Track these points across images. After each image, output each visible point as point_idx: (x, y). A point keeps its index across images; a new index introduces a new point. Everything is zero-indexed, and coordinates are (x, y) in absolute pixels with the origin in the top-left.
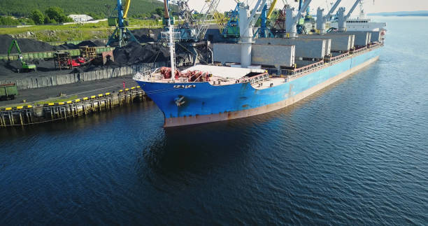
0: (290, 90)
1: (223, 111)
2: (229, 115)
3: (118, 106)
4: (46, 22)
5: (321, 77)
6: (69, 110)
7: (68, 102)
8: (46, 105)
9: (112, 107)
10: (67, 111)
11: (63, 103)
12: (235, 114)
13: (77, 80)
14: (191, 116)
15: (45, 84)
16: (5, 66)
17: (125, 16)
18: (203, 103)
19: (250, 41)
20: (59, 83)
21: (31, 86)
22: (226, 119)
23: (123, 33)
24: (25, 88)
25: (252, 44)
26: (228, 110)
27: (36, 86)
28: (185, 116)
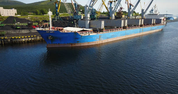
0: (100, 37)
1: (69, 43)
2: (72, 45)
3: (39, 41)
4: (40, 15)
5: (119, 34)
6: (19, 40)
7: (19, 38)
8: (12, 38)
9: (37, 41)
10: (19, 41)
11: (17, 38)
12: (75, 44)
13: (29, 32)
14: (56, 44)
15: (17, 33)
16: (11, 27)
17: (58, 11)
18: (60, 39)
19: (89, 19)
20: (23, 32)
21: (12, 33)
22: (71, 46)
23: (57, 17)
24: (11, 33)
25: (90, 20)
26: (71, 43)
27: (14, 33)
28: (54, 44)
